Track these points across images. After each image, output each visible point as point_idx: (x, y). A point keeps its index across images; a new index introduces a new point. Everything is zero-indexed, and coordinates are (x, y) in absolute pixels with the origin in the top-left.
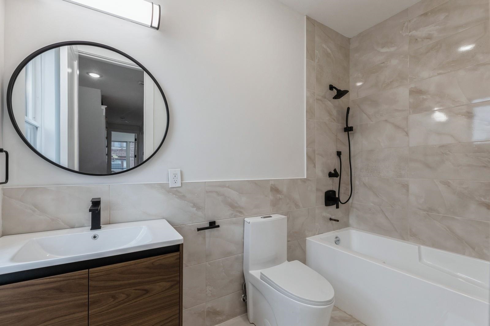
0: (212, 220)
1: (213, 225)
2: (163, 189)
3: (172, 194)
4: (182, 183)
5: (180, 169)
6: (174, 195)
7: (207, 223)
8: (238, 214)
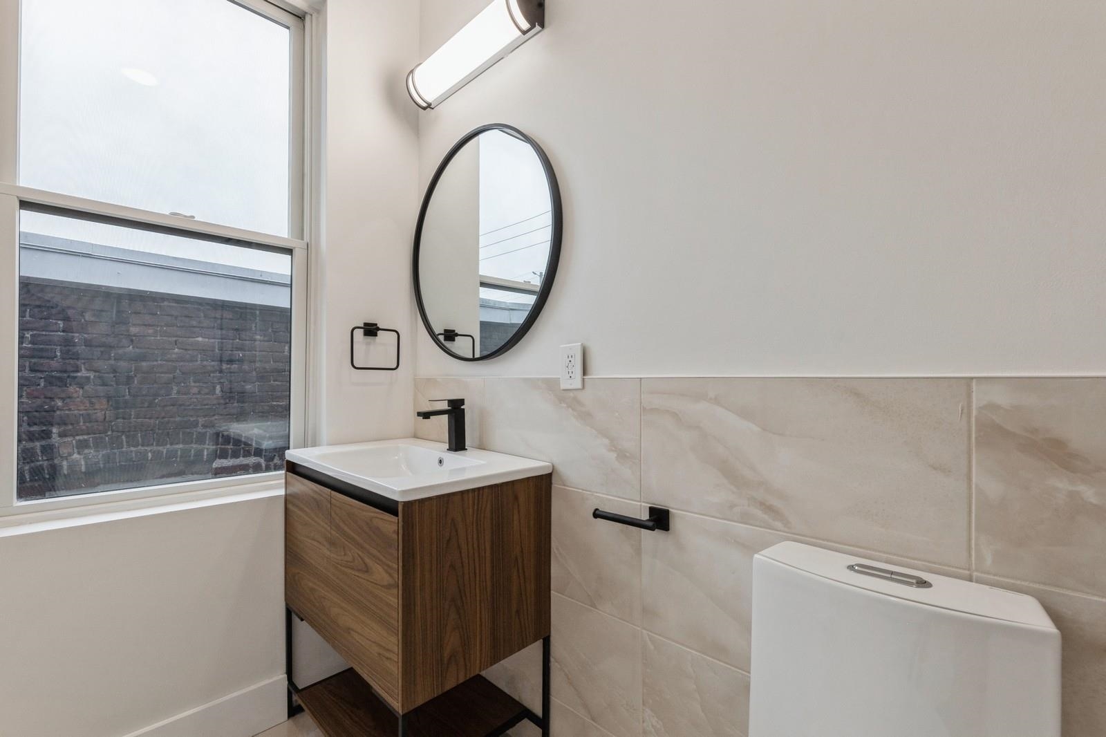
0: (661, 503)
1: (660, 519)
2: (550, 392)
3: (565, 405)
4: (583, 379)
5: (580, 344)
6: (570, 410)
7: (644, 506)
8: (759, 513)
